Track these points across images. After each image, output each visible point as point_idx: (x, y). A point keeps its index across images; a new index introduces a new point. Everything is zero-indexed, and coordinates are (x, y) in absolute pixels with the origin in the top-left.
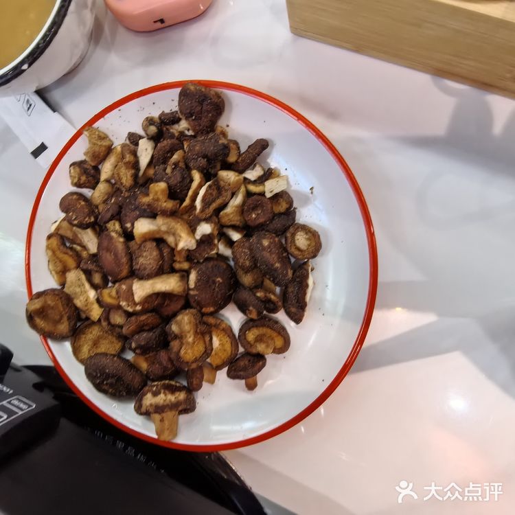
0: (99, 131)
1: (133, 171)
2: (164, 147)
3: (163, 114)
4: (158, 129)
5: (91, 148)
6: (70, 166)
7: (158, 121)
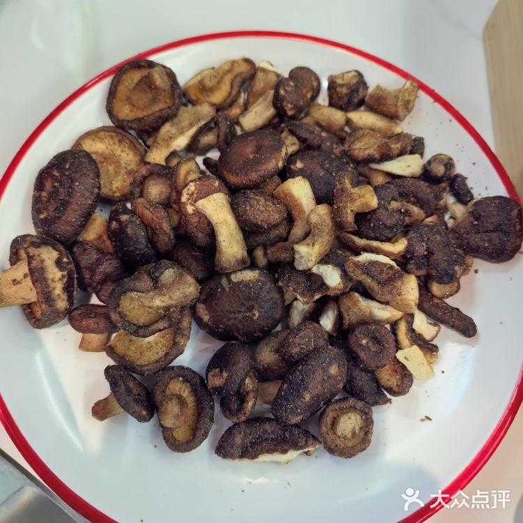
0: (414, 100)
1: (377, 156)
2: (422, 190)
3: (464, 179)
4: (442, 177)
5: (389, 93)
6: (356, 71)
7: (452, 175)
